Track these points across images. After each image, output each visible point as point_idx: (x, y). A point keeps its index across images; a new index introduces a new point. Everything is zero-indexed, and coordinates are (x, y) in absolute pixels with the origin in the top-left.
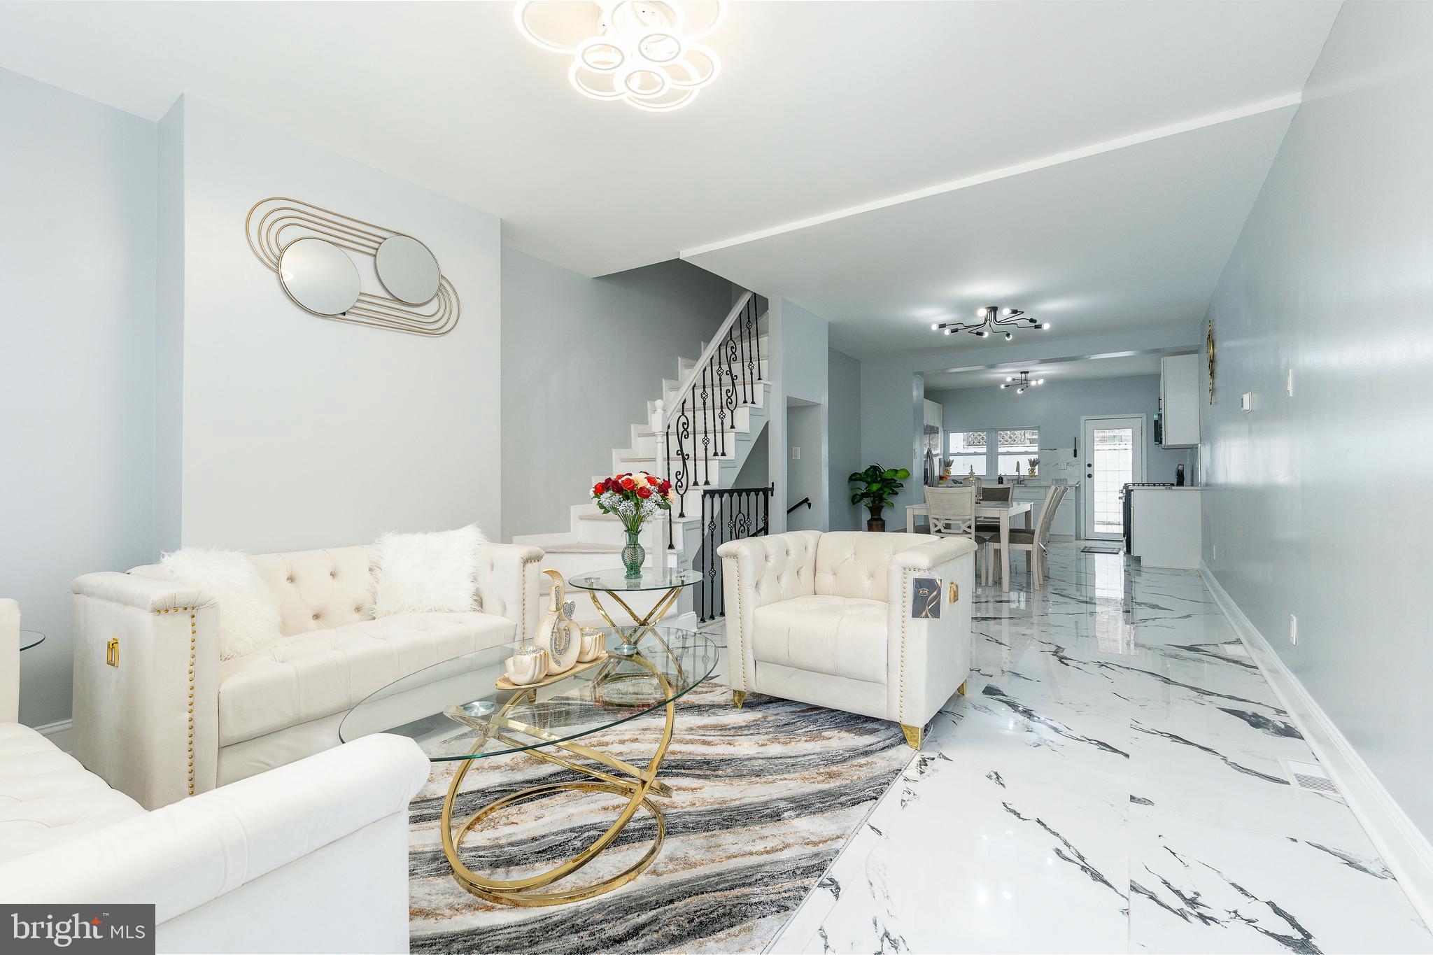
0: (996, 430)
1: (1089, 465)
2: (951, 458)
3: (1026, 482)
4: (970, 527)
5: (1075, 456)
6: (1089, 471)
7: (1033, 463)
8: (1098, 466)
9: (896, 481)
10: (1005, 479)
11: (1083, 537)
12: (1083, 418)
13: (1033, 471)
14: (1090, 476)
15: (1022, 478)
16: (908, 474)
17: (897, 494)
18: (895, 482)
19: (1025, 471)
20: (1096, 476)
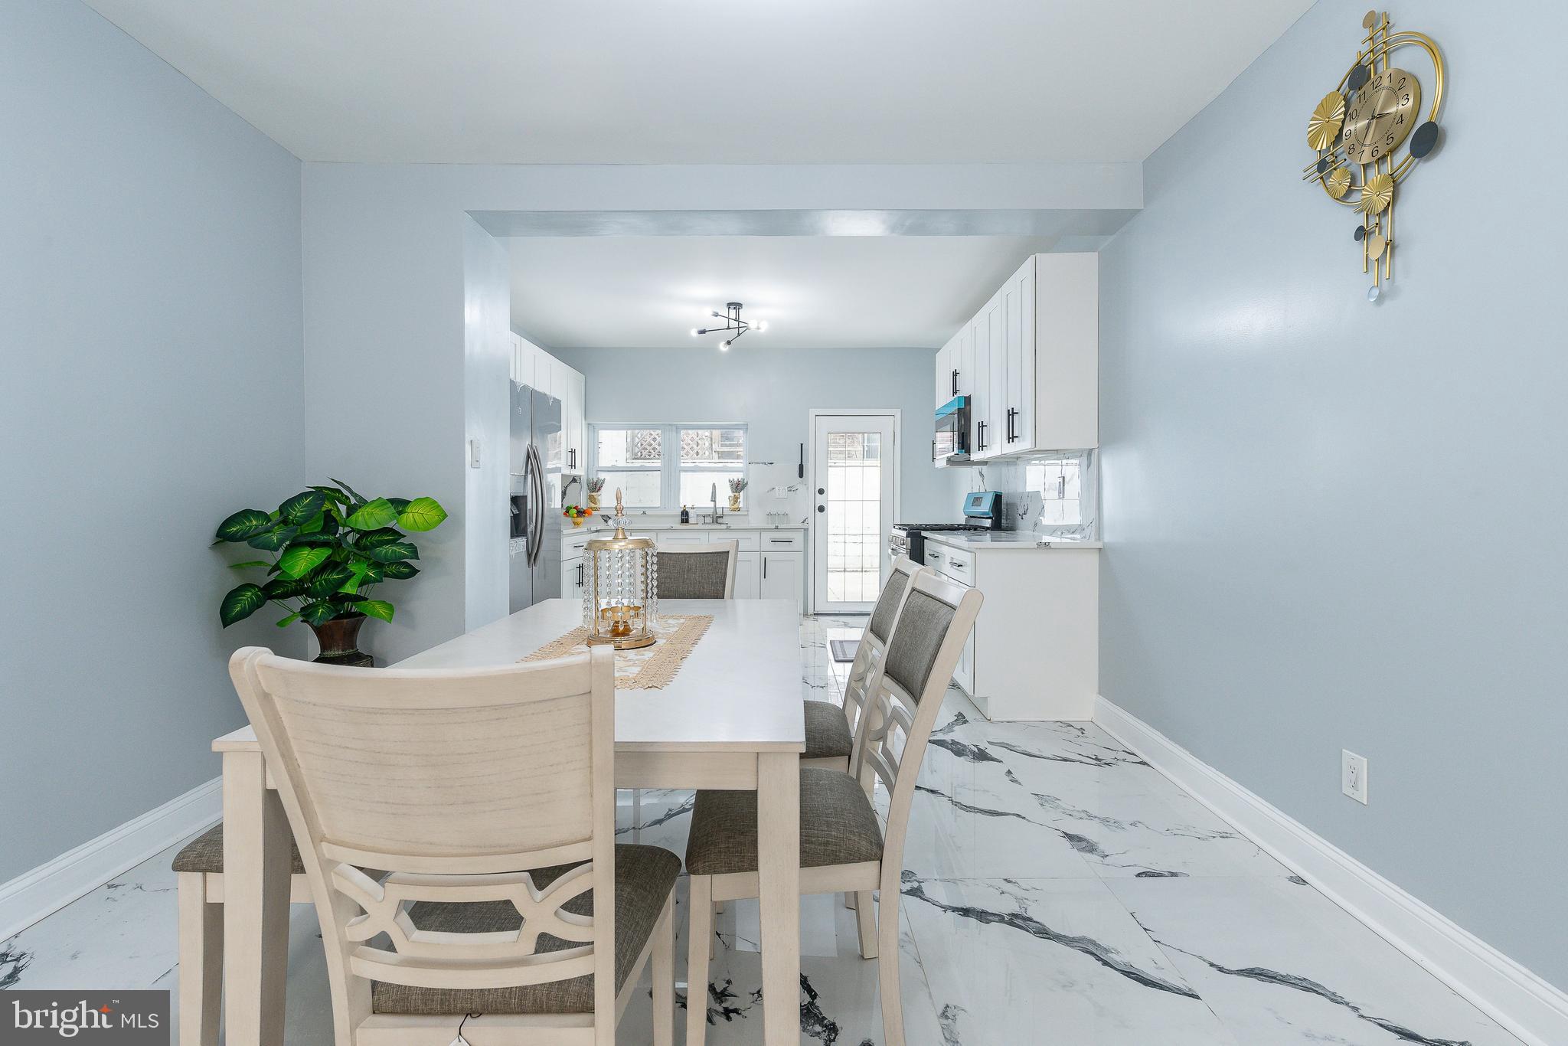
0: (678, 429)
1: (821, 492)
2: (602, 476)
3: (725, 520)
4: (582, 904)
5: (801, 475)
6: (820, 500)
7: (738, 487)
8: (832, 493)
9: (399, 535)
10: (691, 513)
11: (810, 611)
12: (813, 412)
13: (736, 499)
14: (821, 509)
15: (719, 512)
16: (446, 517)
17: (414, 572)
18: (393, 542)
19: (724, 501)
20: (831, 508)
